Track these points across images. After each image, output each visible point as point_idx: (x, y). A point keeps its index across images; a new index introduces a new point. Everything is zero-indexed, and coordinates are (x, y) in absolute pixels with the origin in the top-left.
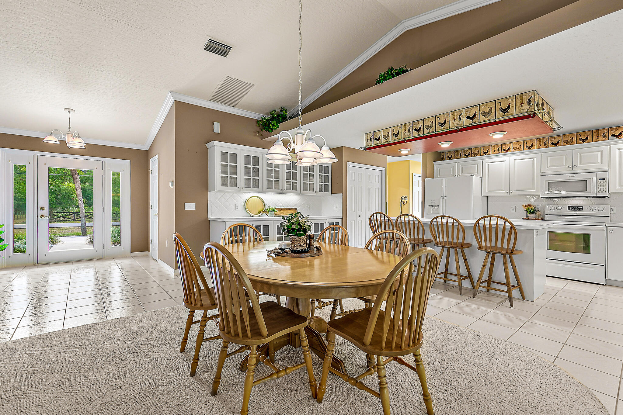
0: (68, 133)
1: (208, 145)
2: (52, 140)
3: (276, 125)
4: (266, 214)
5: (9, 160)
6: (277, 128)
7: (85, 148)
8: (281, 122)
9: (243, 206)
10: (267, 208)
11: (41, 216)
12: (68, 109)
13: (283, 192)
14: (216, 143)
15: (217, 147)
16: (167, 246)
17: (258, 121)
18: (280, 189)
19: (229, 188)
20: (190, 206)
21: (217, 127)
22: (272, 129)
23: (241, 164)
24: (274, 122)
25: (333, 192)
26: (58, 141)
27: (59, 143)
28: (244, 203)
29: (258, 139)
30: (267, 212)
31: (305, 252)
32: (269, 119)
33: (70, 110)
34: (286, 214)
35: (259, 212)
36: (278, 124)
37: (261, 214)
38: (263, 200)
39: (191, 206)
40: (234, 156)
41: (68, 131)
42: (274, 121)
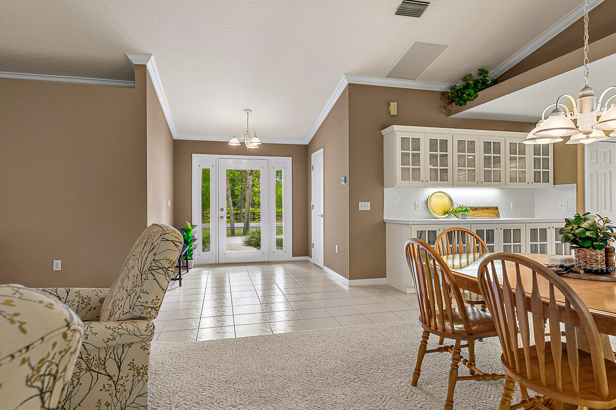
0: (247, 134)
1: (383, 132)
2: (234, 142)
3: (473, 95)
4: (455, 215)
5: (199, 165)
6: (474, 98)
7: (259, 147)
8: (480, 90)
9: (424, 205)
10: (455, 206)
11: (221, 217)
12: (246, 110)
13: (479, 185)
14: (396, 127)
15: (397, 133)
16: (337, 252)
17: (443, 94)
18: (476, 181)
19: (411, 183)
20: (364, 206)
21: (393, 108)
22: (465, 101)
23: (425, 152)
24: (471, 91)
25: (556, 183)
26: (239, 143)
27: (240, 145)
28: (426, 201)
29: (443, 117)
30: (455, 213)
31: (601, 273)
32: (461, 88)
33: (248, 111)
34: (482, 215)
35: (445, 213)
36: (476, 93)
37: (448, 215)
38: (451, 196)
39: (366, 206)
40: (416, 141)
41: (247, 132)
42: (470, 89)
